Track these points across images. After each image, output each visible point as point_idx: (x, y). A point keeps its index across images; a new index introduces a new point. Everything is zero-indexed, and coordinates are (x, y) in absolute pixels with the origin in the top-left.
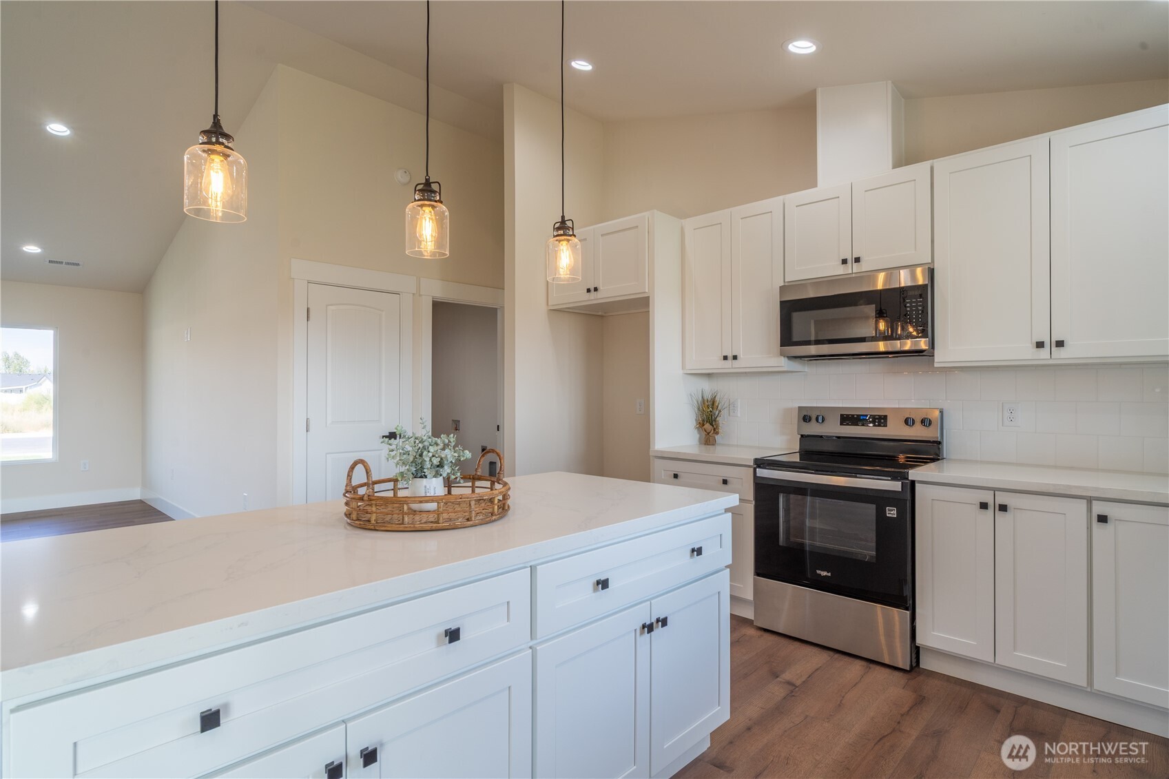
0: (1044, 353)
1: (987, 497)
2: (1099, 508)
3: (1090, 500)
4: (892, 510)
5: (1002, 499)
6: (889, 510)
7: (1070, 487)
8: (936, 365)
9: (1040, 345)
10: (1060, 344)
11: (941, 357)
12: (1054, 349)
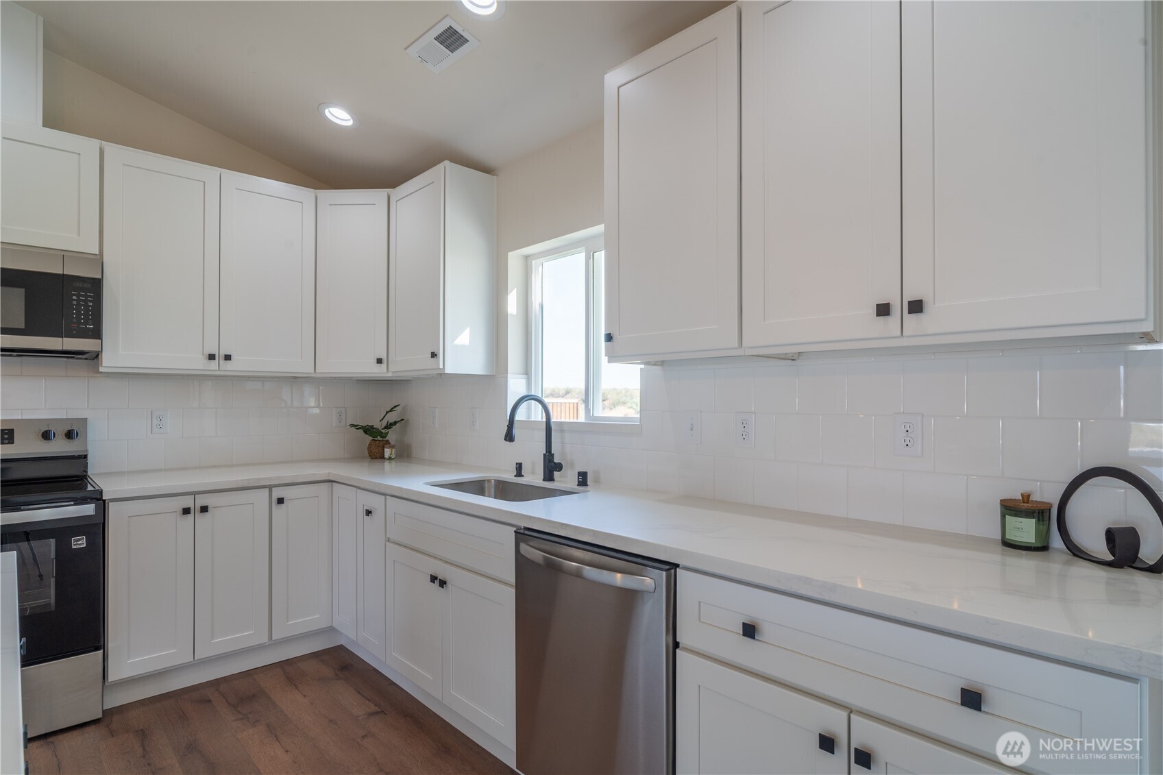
0: (213, 365)
1: (188, 502)
2: (277, 493)
3: (270, 487)
4: (80, 540)
5: (202, 500)
6: (75, 541)
7: (259, 479)
8: (101, 369)
9: (212, 357)
10: (228, 358)
11: (109, 361)
12: (222, 362)
